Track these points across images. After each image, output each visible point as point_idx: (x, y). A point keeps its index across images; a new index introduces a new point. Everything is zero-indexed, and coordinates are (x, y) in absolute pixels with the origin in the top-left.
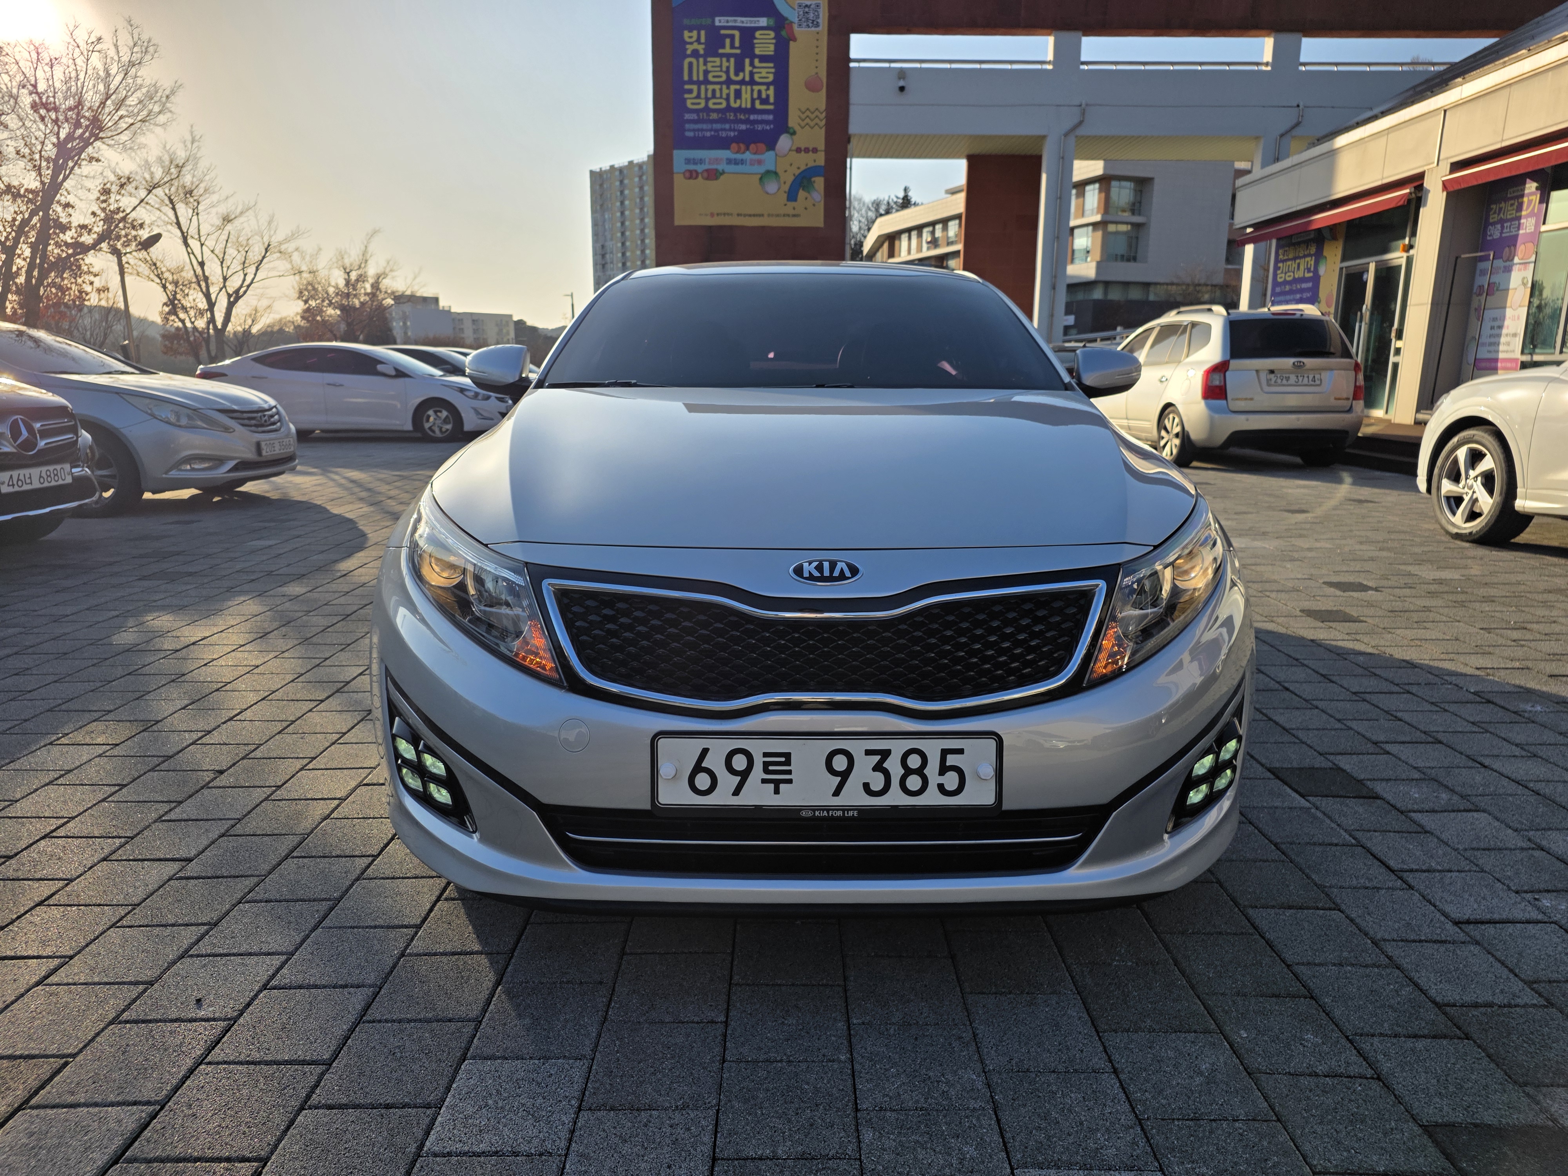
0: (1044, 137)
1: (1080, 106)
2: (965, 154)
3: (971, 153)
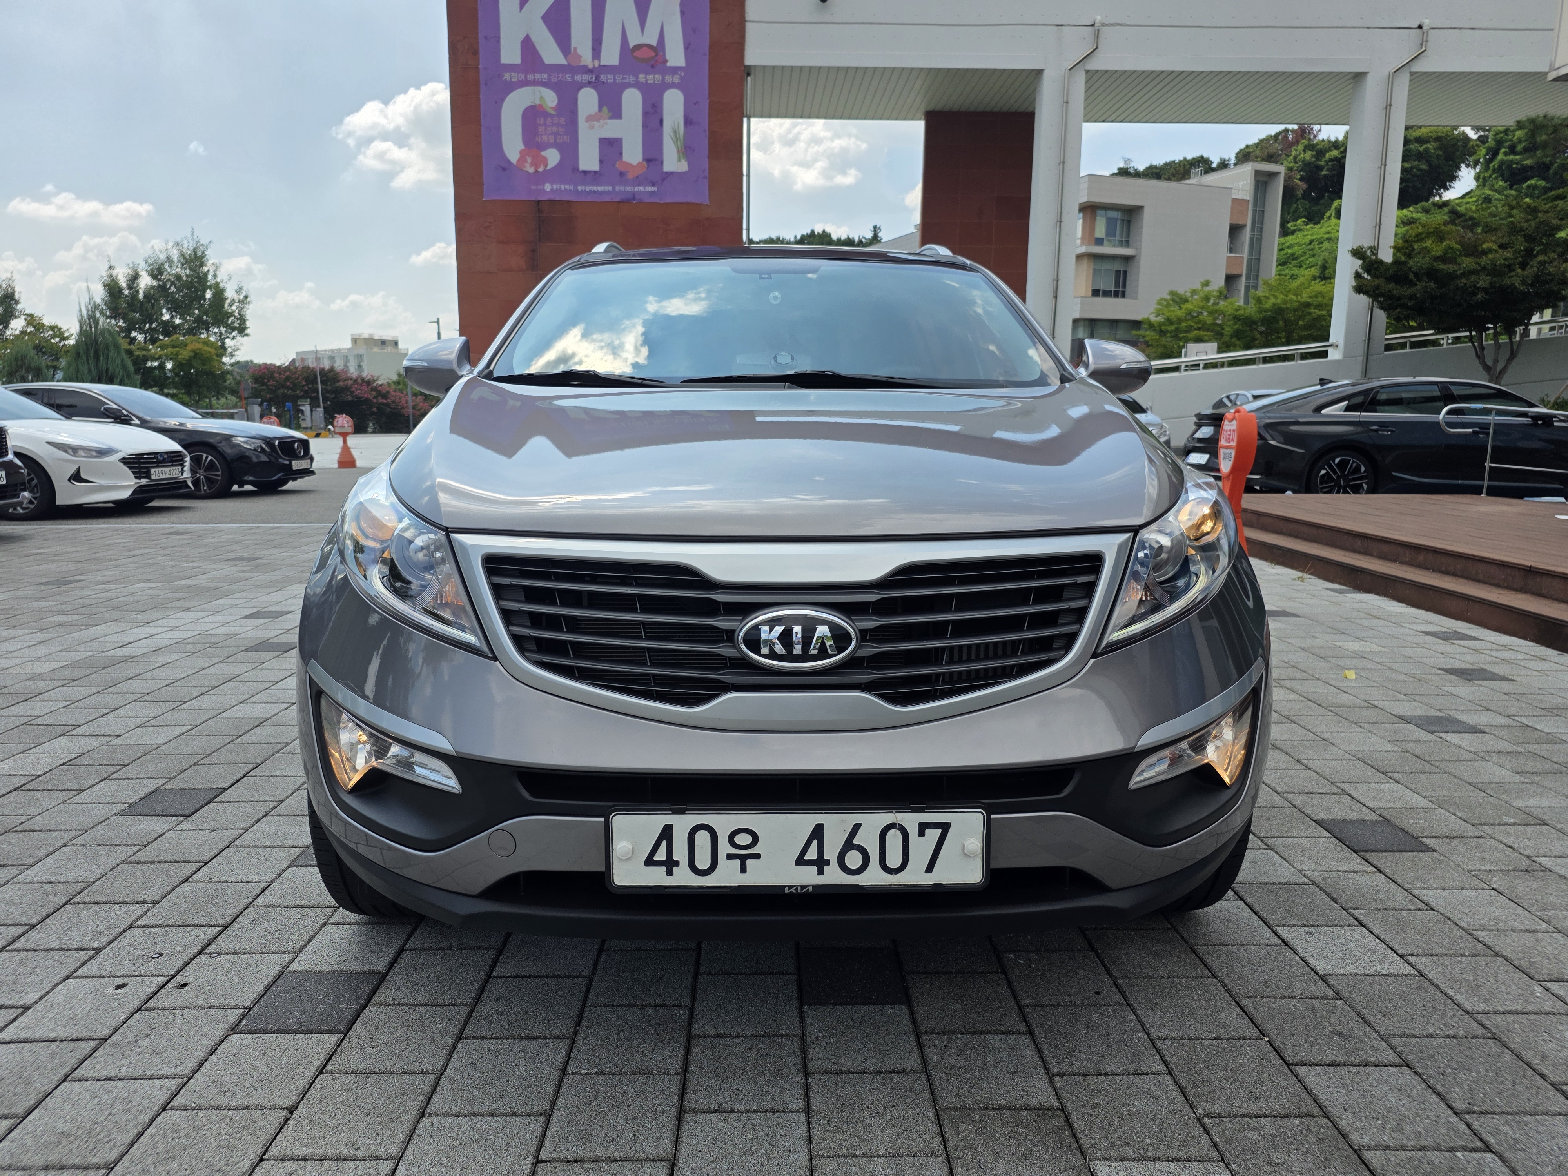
0: (1039, 73)
1: (1092, 25)
2: (922, 110)
3: (930, 108)
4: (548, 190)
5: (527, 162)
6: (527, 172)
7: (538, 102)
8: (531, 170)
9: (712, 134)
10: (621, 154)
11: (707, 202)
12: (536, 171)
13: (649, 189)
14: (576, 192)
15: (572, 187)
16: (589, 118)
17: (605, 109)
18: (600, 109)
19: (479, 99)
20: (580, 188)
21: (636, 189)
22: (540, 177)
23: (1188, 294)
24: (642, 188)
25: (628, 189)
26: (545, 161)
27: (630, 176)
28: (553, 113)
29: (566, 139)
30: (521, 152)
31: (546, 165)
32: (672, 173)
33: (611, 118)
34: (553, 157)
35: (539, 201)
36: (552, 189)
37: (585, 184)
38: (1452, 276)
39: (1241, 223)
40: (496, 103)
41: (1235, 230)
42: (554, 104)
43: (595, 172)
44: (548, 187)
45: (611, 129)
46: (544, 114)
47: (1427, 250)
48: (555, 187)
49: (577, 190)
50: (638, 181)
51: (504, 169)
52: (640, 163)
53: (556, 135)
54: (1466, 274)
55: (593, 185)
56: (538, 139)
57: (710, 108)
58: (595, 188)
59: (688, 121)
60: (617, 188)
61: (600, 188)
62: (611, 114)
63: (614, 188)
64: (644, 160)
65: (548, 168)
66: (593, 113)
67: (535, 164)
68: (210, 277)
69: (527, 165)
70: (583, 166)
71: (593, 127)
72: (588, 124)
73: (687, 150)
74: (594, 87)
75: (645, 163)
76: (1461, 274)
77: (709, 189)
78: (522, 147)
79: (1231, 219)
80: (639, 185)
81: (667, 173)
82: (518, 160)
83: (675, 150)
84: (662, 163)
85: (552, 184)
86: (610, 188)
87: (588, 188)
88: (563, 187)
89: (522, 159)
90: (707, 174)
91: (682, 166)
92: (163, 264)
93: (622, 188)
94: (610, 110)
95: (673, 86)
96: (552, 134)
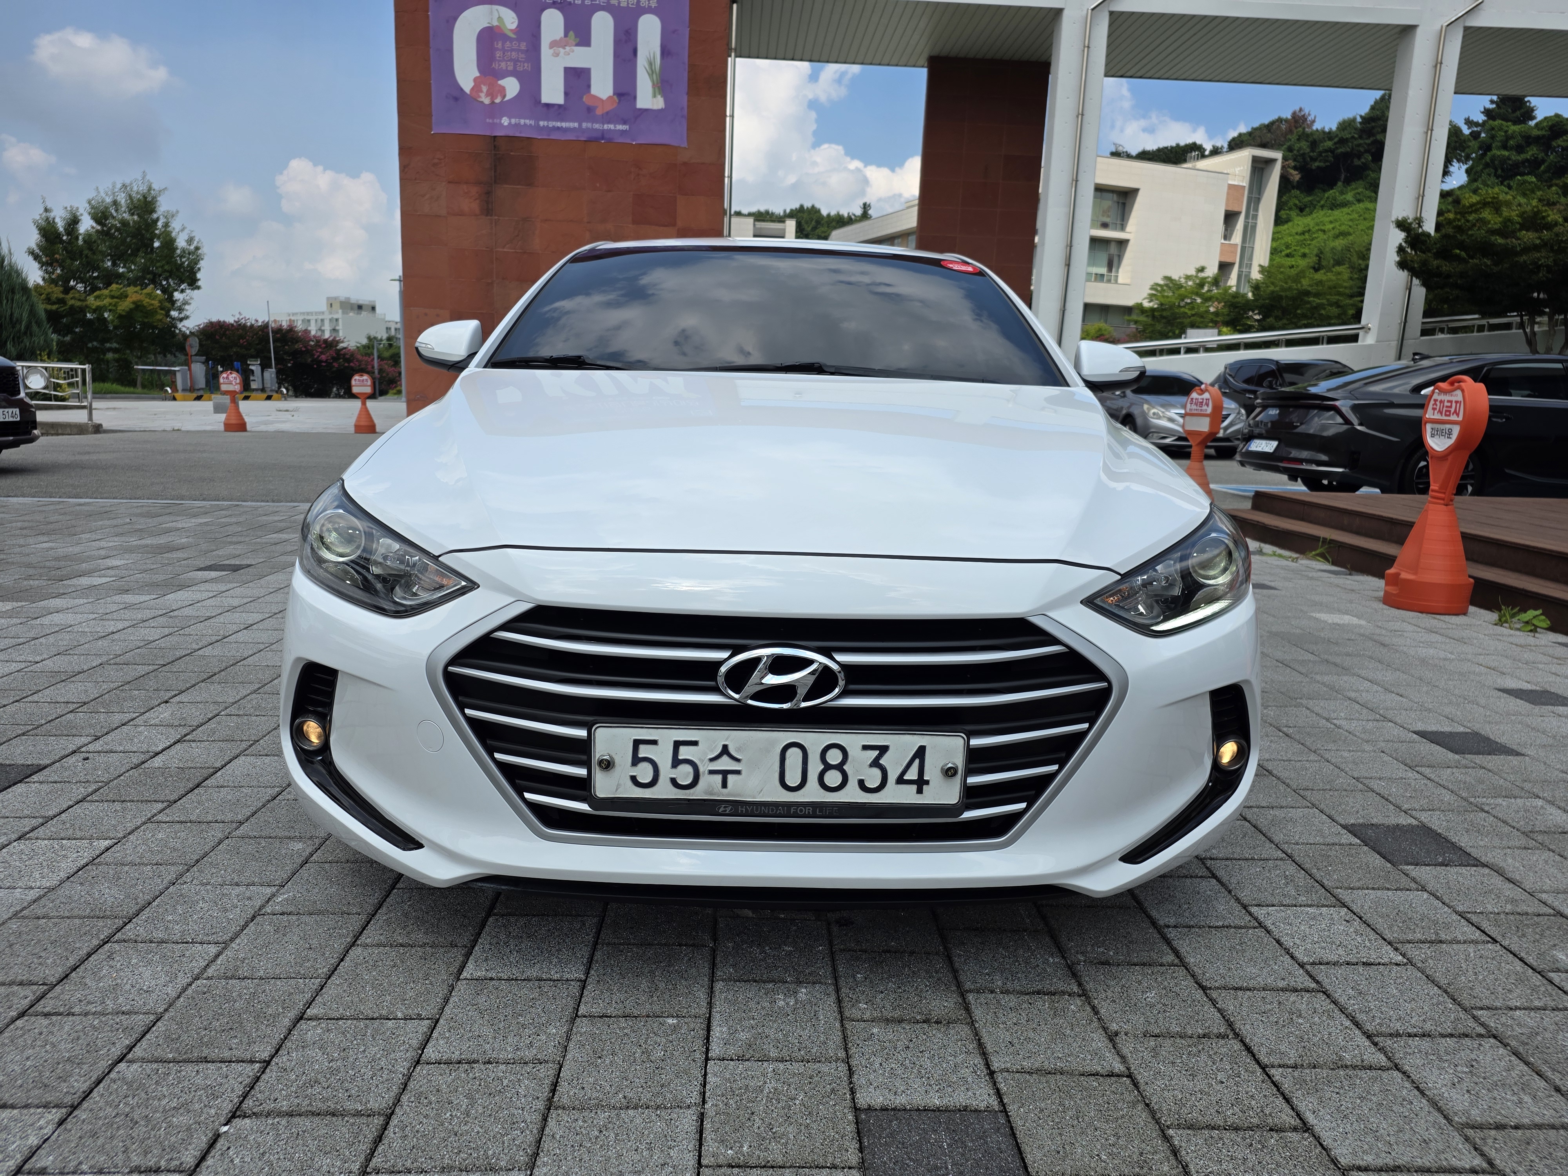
0: (1059, 12)
2: (925, 55)
3: (934, 53)
4: (506, 124)
5: (482, 92)
6: (482, 102)
7: (495, 23)
8: (487, 101)
9: (692, 67)
10: (589, 86)
11: (685, 145)
12: (493, 103)
13: (620, 127)
14: (538, 127)
15: (532, 122)
16: (553, 44)
17: (571, 34)
18: (566, 35)
19: (428, 16)
20: (541, 123)
21: (606, 127)
22: (494, 110)
23: (1183, 281)
24: (612, 127)
25: (597, 126)
26: (503, 91)
27: (599, 112)
28: (513, 36)
29: (527, 66)
30: (475, 80)
31: (504, 96)
32: (646, 110)
33: (577, 45)
34: (511, 87)
35: (495, 137)
36: (510, 124)
37: (548, 120)
38: (1509, 252)
39: (1236, 209)
40: (448, 21)
41: (1230, 217)
42: (514, 26)
43: (560, 106)
44: (505, 121)
45: (578, 57)
46: (504, 37)
47: (1484, 222)
48: (513, 121)
49: (539, 125)
50: (608, 117)
51: (456, 99)
52: (610, 97)
53: (516, 61)
54: (1526, 250)
55: (557, 121)
56: (495, 66)
57: (690, 38)
58: (559, 124)
59: (665, 52)
60: (584, 125)
61: (564, 125)
62: (578, 40)
63: (580, 125)
64: (614, 94)
65: (507, 98)
66: (558, 38)
67: (491, 94)
68: (160, 224)
69: (482, 95)
70: (546, 98)
71: (557, 55)
72: (552, 51)
73: (663, 85)
74: (558, 9)
75: (615, 97)
76: (1521, 250)
77: (688, 130)
78: (478, 74)
79: (1227, 205)
80: (609, 123)
81: (640, 109)
82: (472, 89)
83: (650, 84)
84: (635, 98)
85: (510, 118)
86: (576, 125)
87: (551, 124)
88: (522, 122)
89: (476, 88)
90: (685, 112)
91: (658, 103)
92: (107, 208)
93: (589, 125)
94: (576, 37)
95: (649, 10)
96: (511, 60)
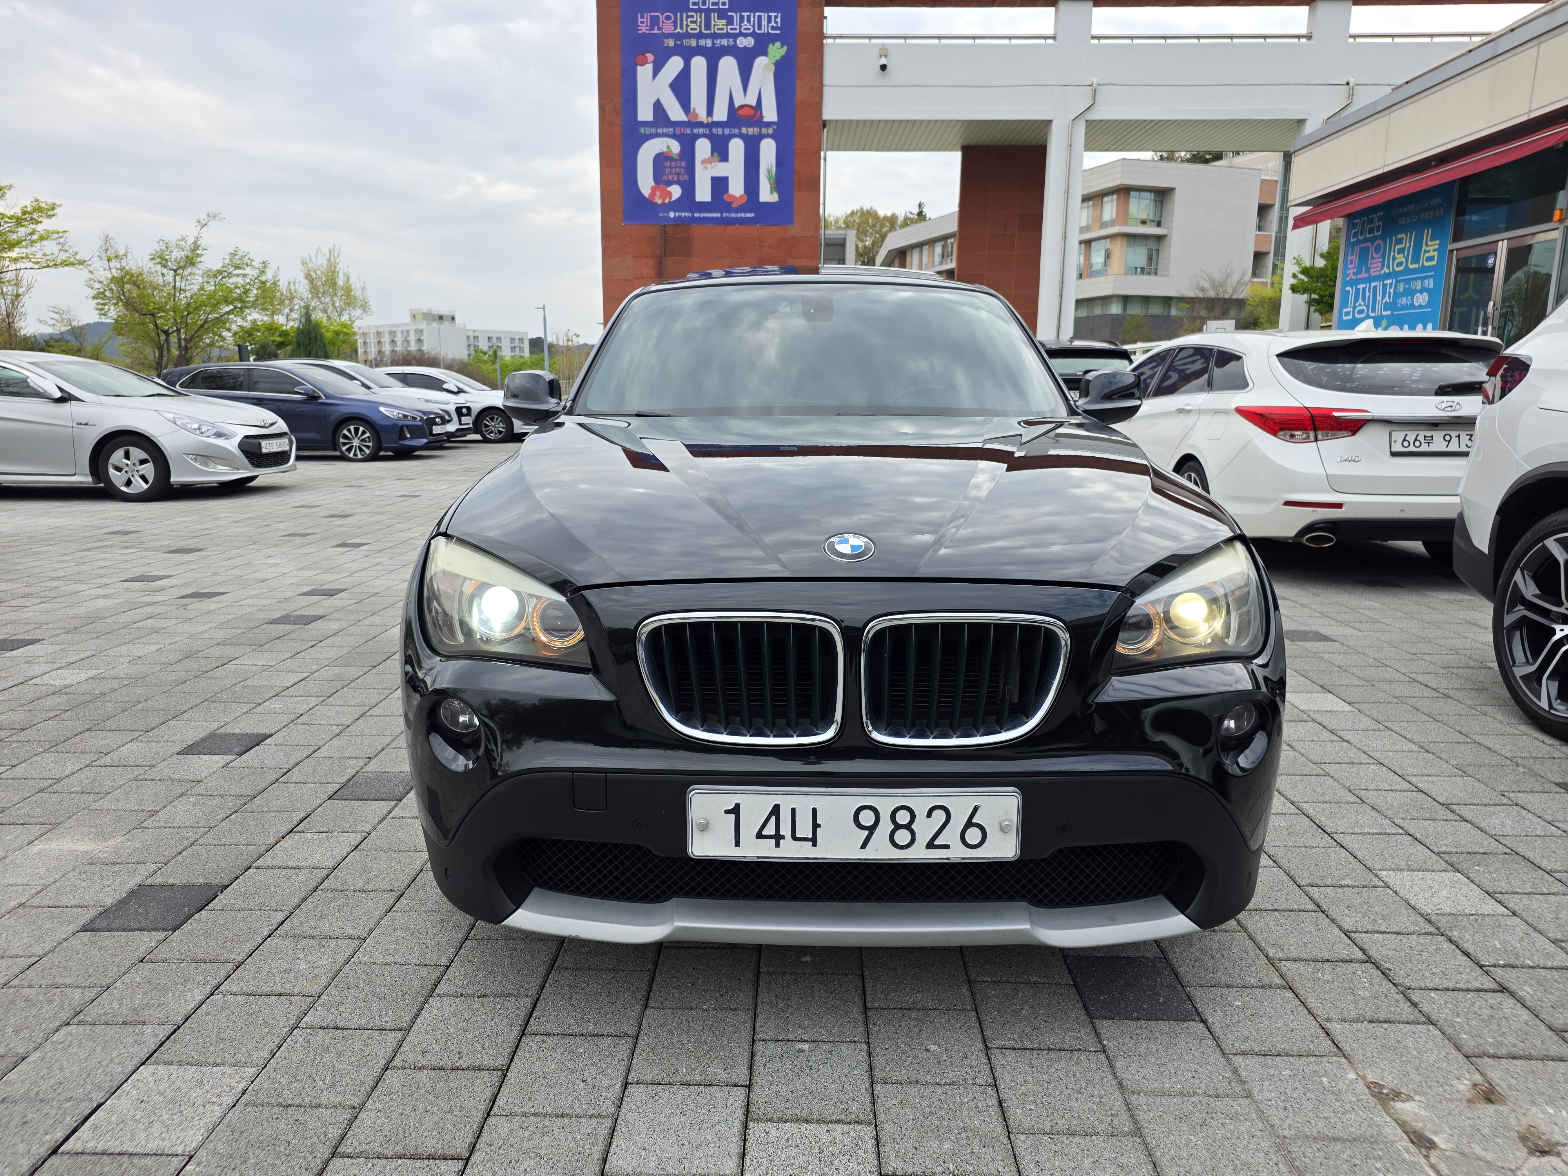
0: (1049, 122)
1: (1091, 85)
2: (959, 145)
3: (967, 143)
6: (657, 203)
7: (665, 150)
10: (728, 189)
12: (664, 203)
13: (749, 214)
15: (690, 215)
16: (704, 162)
17: (716, 154)
18: (712, 154)
20: (696, 215)
21: (739, 215)
22: (666, 207)
24: (743, 215)
25: (733, 215)
26: (670, 194)
27: (734, 206)
28: (677, 158)
29: (686, 177)
30: (652, 188)
31: (671, 197)
32: (766, 203)
34: (676, 191)
37: (700, 212)
39: (1269, 202)
40: (635, 149)
41: (1263, 210)
42: (678, 151)
43: (708, 203)
44: (672, 214)
45: (720, 169)
46: (671, 159)
48: (677, 214)
49: (693, 216)
50: (742, 208)
51: (639, 201)
52: (741, 196)
55: (707, 213)
56: (665, 178)
59: (779, 163)
60: (724, 215)
62: (720, 158)
64: (745, 193)
65: (673, 199)
66: (706, 157)
67: (662, 197)
69: (657, 198)
70: (699, 199)
71: (706, 168)
72: (703, 166)
73: (777, 185)
74: (707, 138)
78: (653, 184)
79: (1260, 198)
80: (741, 212)
81: (762, 203)
82: (650, 195)
83: (768, 185)
84: (759, 195)
85: (675, 212)
86: (719, 215)
87: (702, 215)
88: (683, 214)
89: (653, 194)
91: (774, 198)
93: (728, 215)
94: (719, 155)
95: (768, 136)
96: (676, 174)
